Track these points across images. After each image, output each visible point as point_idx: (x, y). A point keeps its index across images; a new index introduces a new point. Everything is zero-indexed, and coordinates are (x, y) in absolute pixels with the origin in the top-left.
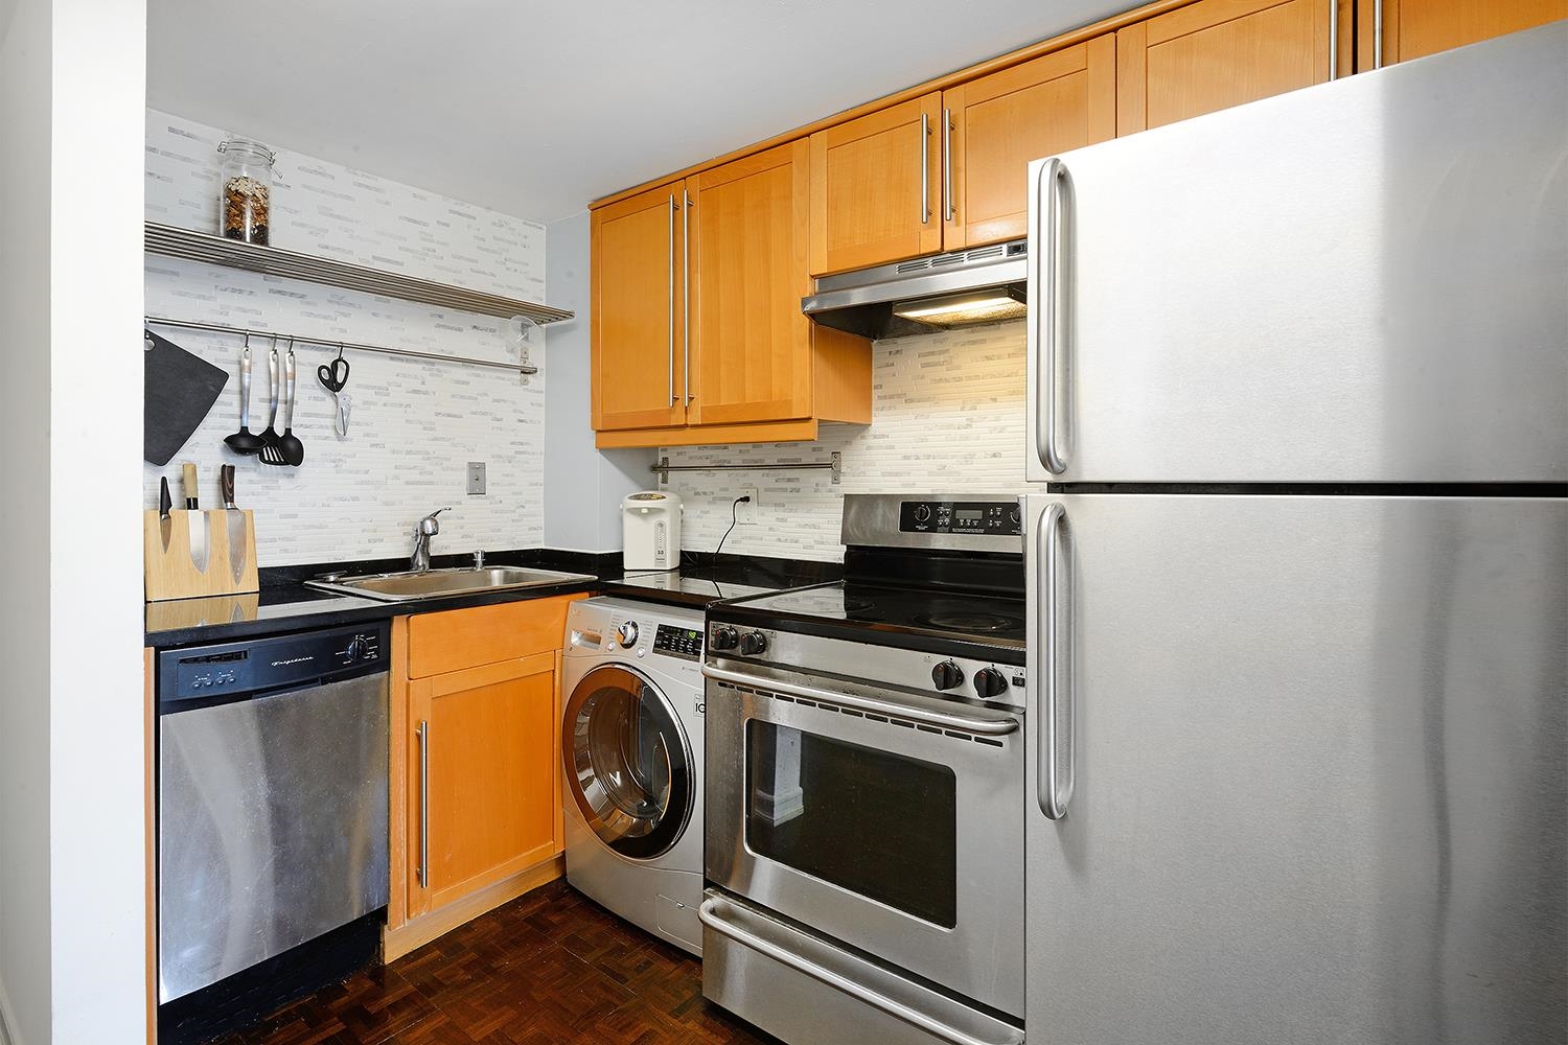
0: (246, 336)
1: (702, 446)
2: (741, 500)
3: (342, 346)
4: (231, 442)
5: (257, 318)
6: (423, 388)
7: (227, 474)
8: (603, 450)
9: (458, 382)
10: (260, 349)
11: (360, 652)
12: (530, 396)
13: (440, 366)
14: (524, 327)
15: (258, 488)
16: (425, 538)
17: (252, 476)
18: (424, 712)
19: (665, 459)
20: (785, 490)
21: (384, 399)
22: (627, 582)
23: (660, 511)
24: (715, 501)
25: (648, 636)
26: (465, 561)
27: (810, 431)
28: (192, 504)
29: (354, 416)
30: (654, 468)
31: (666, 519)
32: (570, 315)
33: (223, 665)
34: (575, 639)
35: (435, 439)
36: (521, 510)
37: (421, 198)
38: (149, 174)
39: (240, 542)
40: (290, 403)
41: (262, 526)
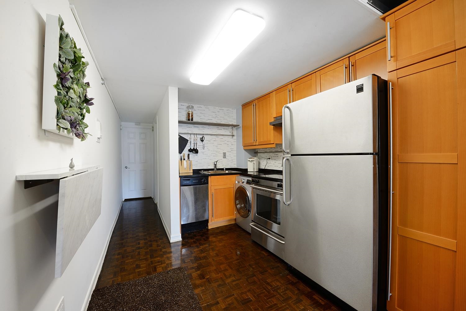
0: (191, 134)
1: (263, 148)
2: (269, 158)
3: (203, 134)
4: (189, 150)
5: (192, 131)
6: (216, 140)
7: (189, 155)
8: (245, 150)
9: (221, 139)
10: (192, 136)
11: (204, 181)
12: (233, 141)
13: (218, 136)
14: (232, 128)
15: (192, 157)
16: (215, 165)
17: (192, 155)
18: (213, 191)
19: (257, 151)
20: (276, 157)
21: (210, 142)
22: (248, 173)
23: (254, 161)
24: (265, 159)
25: (245, 181)
26: (222, 169)
27: (274, 146)
28: (184, 159)
29: (205, 145)
30: (255, 153)
31: (255, 162)
32: (239, 125)
33: (188, 181)
34: (237, 182)
35: (218, 149)
36: (232, 161)
37: (215, 108)
38: (179, 112)
39: (191, 165)
40: (196, 144)
41: (193, 163)
